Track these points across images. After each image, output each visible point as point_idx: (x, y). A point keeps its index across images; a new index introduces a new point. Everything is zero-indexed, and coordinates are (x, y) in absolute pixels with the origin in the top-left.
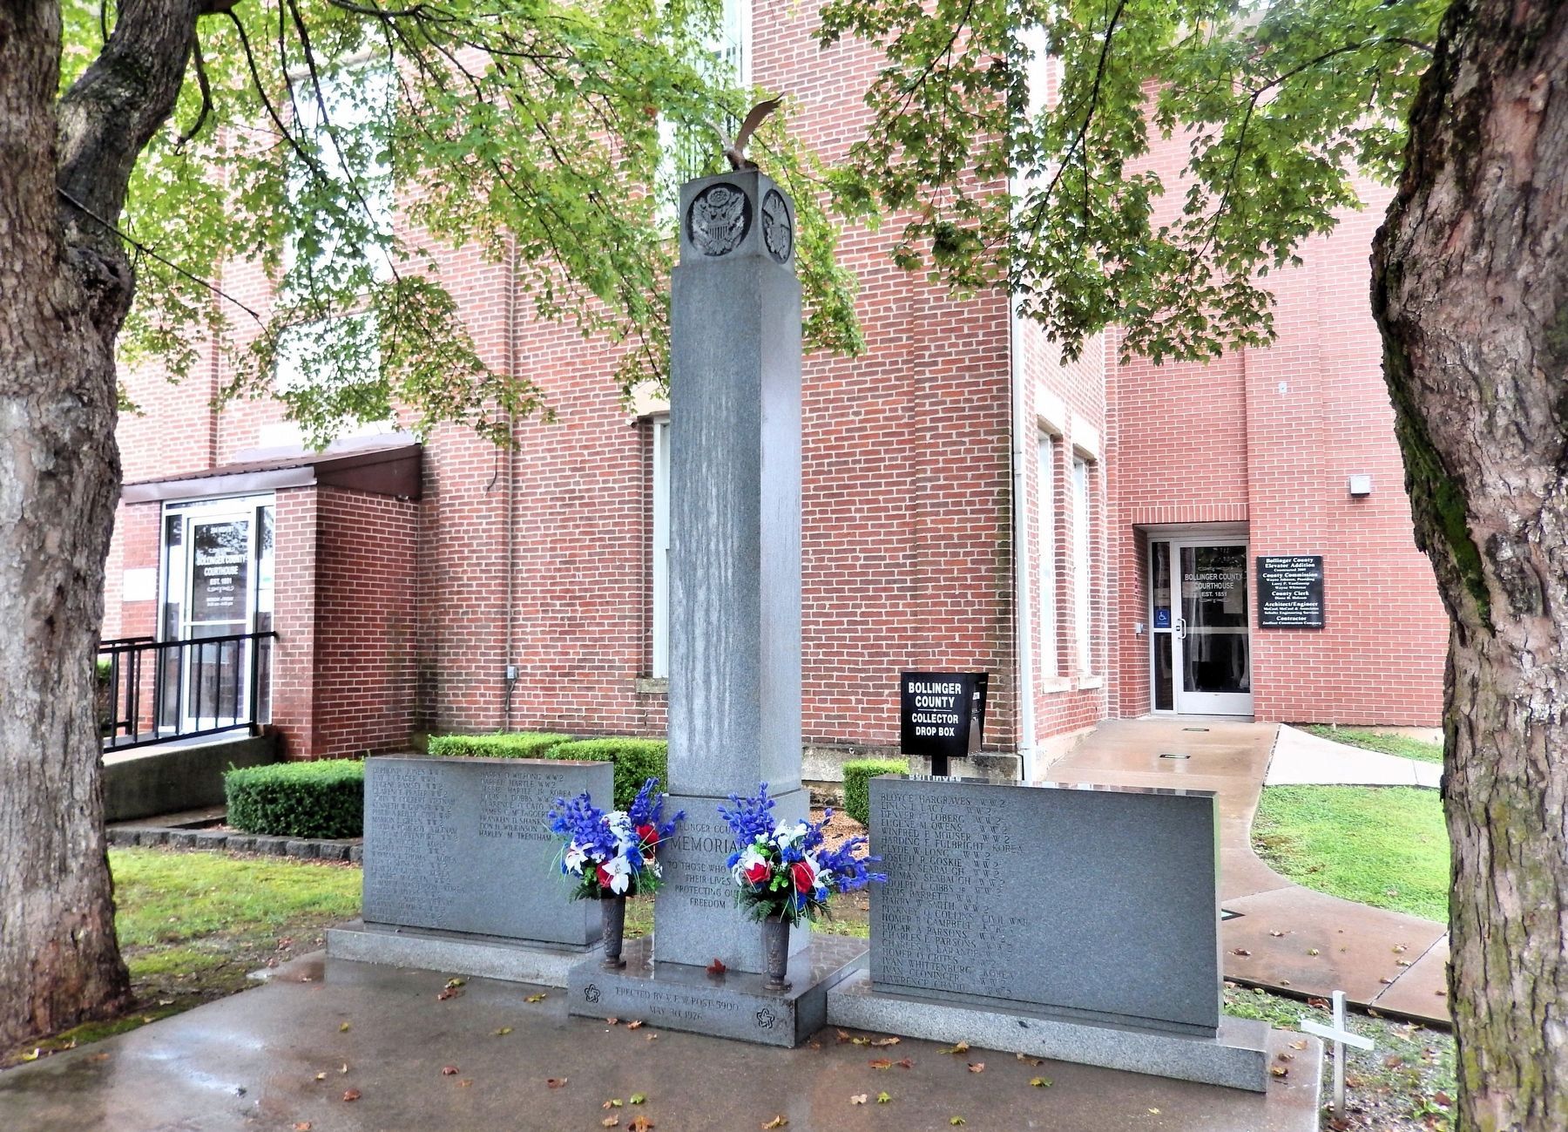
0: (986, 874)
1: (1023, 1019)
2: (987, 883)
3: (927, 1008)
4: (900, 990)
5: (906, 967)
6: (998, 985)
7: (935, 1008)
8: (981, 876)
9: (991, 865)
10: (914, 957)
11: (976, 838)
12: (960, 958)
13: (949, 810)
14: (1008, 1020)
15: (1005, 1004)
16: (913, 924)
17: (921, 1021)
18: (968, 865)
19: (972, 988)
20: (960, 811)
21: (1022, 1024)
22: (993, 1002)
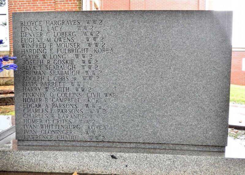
0: (90, 68)
1: (114, 154)
2: (90, 73)
3: (51, 154)
4: (35, 143)
5: (39, 129)
6: (96, 134)
7: (57, 153)
8: (87, 69)
9: (93, 62)
10: (44, 123)
11: (84, 46)
12: (73, 120)
13: (66, 28)
14: (104, 155)
15: (101, 144)
16: (43, 103)
17: (48, 162)
18: (78, 63)
19: (80, 137)
20: (73, 29)
21: (113, 157)
22: (94, 144)
